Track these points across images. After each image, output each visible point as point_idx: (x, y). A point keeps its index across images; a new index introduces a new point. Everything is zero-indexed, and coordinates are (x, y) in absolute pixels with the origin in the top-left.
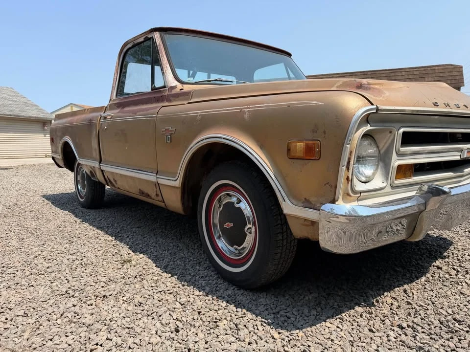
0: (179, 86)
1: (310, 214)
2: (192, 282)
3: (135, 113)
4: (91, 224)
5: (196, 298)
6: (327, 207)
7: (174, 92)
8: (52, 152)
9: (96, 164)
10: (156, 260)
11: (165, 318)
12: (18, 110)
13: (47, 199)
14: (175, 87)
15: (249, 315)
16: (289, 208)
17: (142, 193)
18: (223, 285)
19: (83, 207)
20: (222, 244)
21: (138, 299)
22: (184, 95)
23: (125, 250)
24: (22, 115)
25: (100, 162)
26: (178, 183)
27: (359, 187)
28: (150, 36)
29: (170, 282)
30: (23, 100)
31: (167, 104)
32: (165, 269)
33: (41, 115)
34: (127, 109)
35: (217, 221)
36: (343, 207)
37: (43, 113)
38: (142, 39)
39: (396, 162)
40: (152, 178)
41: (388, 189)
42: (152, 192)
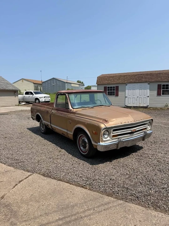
0: (73, 110)
1: (96, 144)
2: (75, 156)
3: (62, 114)
4: (48, 140)
5: (76, 159)
6: (98, 143)
7: (71, 111)
8: (32, 115)
9: (49, 124)
10: (67, 151)
11: (70, 163)
12: (5, 86)
13: (29, 130)
14: (71, 110)
15: (86, 162)
16: (93, 143)
17: (63, 134)
18: (82, 157)
19: (43, 134)
20: (82, 148)
21: (64, 159)
22: (74, 113)
23: (59, 148)
24: (7, 89)
25: (51, 123)
26: (72, 134)
27: (104, 140)
28: (65, 94)
29: (70, 156)
30: (6, 81)
31: (69, 114)
32: (69, 153)
33: (14, 89)
34: (59, 112)
35: (81, 143)
36: (101, 143)
37: (14, 87)
38: (63, 93)
39: (112, 135)
40: (66, 131)
41: (111, 139)
42: (66, 134)
